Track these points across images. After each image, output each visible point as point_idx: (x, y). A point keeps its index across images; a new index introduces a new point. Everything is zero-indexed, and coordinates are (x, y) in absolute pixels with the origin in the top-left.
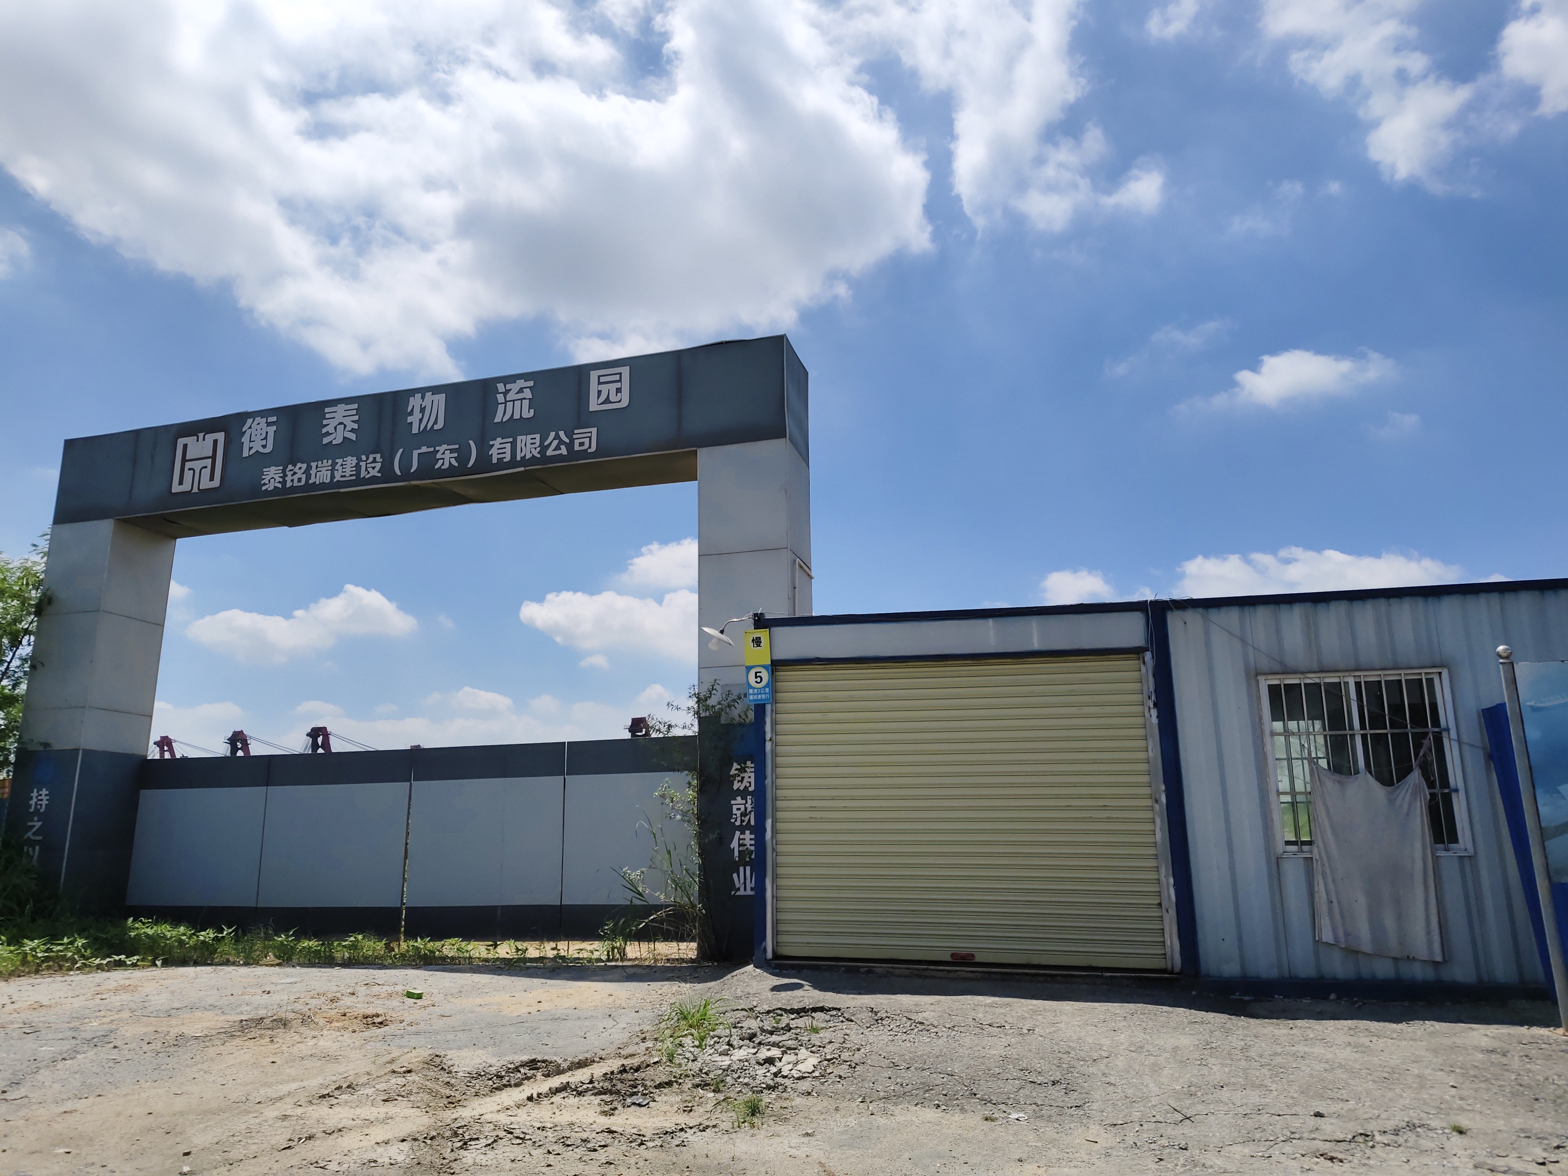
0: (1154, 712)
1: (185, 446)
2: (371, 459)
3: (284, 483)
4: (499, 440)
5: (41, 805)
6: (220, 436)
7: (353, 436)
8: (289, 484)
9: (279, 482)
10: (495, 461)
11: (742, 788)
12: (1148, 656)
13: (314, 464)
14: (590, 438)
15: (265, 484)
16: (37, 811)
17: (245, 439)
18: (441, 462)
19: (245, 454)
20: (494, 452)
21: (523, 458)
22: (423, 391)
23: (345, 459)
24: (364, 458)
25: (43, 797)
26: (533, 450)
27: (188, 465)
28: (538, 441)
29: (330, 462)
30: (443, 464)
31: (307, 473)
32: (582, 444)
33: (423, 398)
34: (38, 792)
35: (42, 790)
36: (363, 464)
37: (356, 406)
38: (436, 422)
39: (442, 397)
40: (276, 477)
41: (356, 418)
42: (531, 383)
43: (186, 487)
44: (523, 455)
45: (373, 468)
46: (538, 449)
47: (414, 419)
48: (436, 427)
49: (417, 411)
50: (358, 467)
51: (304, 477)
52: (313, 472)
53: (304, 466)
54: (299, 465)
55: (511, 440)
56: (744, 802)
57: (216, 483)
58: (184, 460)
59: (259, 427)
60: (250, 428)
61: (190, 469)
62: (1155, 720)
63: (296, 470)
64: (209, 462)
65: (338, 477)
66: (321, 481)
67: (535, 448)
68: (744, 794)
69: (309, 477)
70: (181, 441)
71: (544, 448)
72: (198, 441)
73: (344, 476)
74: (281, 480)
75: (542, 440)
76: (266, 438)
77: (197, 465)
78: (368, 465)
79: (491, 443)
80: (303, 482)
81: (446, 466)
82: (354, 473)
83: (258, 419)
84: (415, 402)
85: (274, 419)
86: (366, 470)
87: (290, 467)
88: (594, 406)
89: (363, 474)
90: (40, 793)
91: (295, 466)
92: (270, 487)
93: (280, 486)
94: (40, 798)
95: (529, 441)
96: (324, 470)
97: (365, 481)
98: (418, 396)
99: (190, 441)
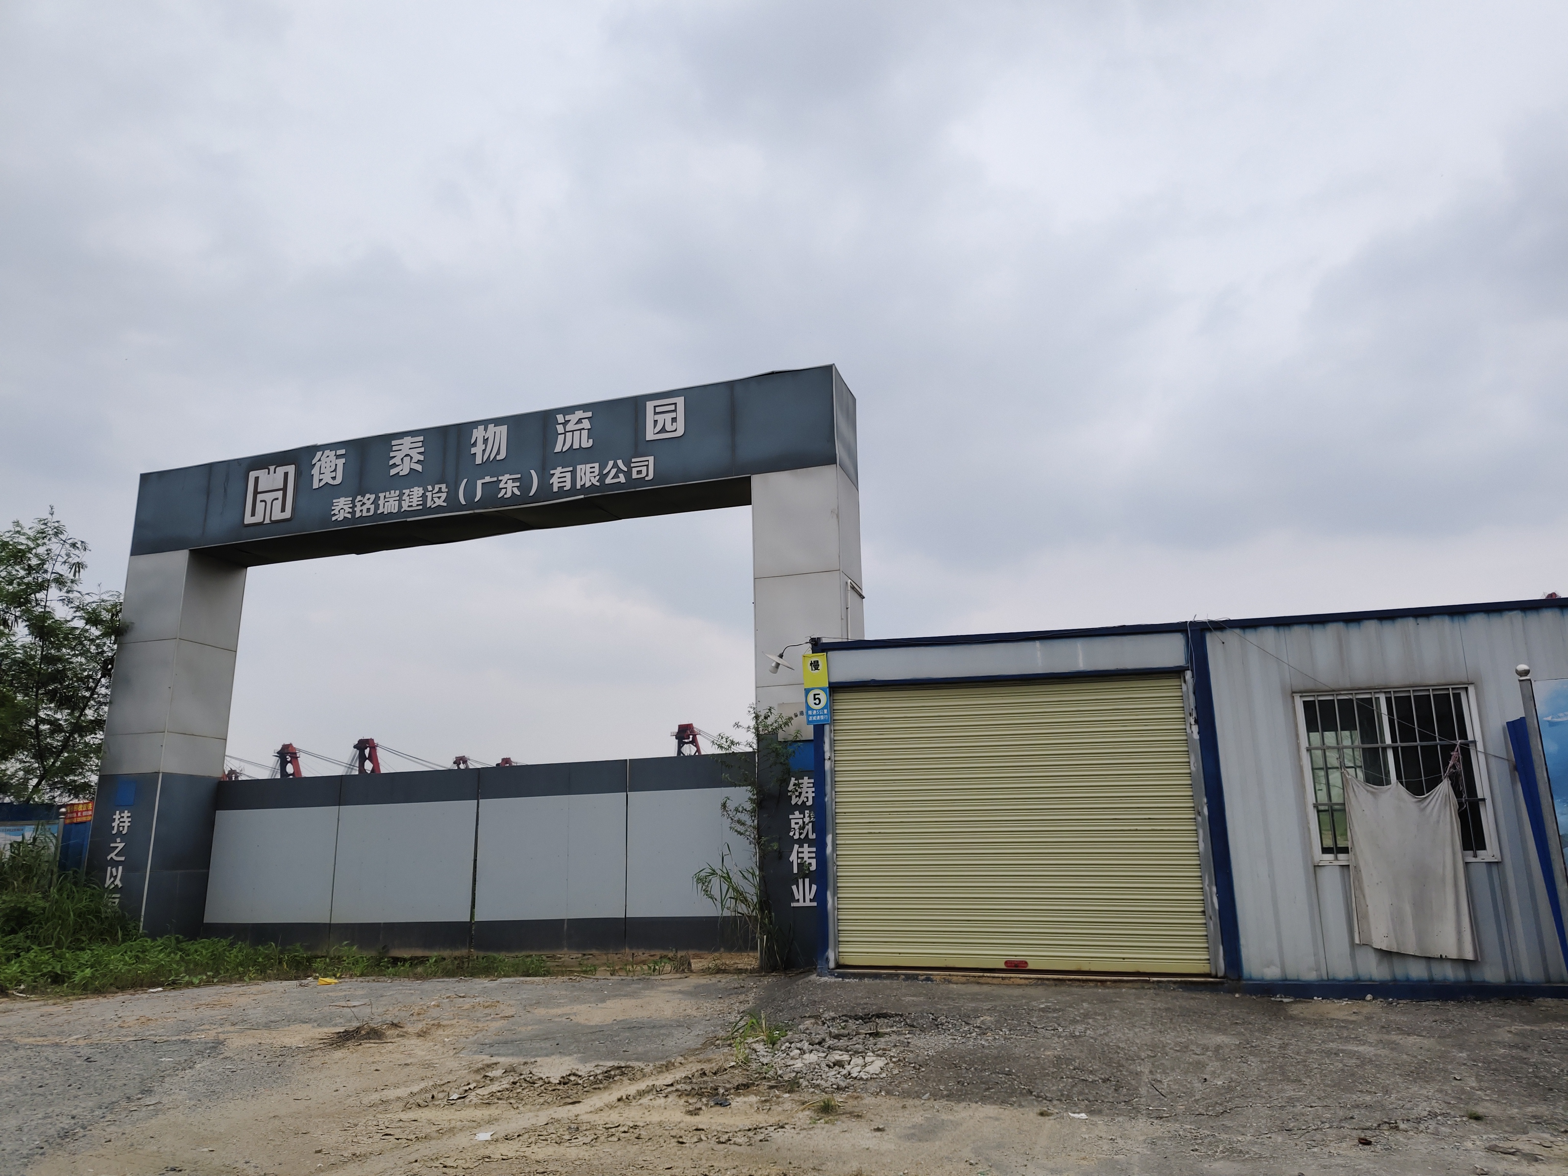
0: (1195, 729)
1: (257, 479)
2: (436, 490)
3: (353, 513)
4: (559, 469)
5: (123, 827)
6: (291, 469)
7: (419, 468)
8: (358, 515)
9: (349, 513)
10: (555, 489)
11: (799, 803)
12: (1188, 675)
13: (382, 495)
14: (647, 466)
15: (335, 515)
16: (119, 832)
17: (315, 471)
18: (503, 491)
19: (316, 485)
20: (555, 480)
21: (583, 486)
22: (486, 423)
23: (412, 490)
24: (430, 488)
25: (125, 819)
26: (592, 479)
27: (260, 497)
28: (597, 470)
29: (397, 492)
30: (506, 493)
31: (375, 502)
32: (639, 472)
33: (486, 429)
34: (120, 814)
35: (124, 812)
36: (429, 494)
37: (421, 438)
38: (498, 453)
39: (504, 429)
40: (346, 507)
41: (422, 450)
42: (589, 414)
43: (258, 518)
44: (582, 483)
45: (439, 498)
46: (598, 478)
47: (477, 450)
48: (498, 458)
49: (480, 442)
50: (424, 497)
51: (372, 507)
52: (381, 502)
53: (373, 497)
54: (368, 496)
55: (571, 469)
56: (802, 816)
58: (256, 493)
59: (328, 460)
60: (319, 460)
61: (261, 501)
62: (1196, 736)
63: (365, 500)
64: (280, 494)
65: (405, 507)
66: (389, 511)
67: (595, 477)
68: (802, 808)
69: (377, 507)
70: (253, 475)
71: (603, 477)
72: (269, 474)
73: (411, 506)
74: (351, 510)
75: (601, 468)
76: (335, 470)
77: (268, 497)
78: (434, 495)
79: (552, 472)
80: (372, 512)
81: (509, 495)
82: (421, 502)
83: (327, 452)
84: (478, 434)
85: (343, 452)
86: (432, 500)
87: (359, 498)
88: (650, 435)
89: (429, 503)
90: (122, 815)
91: (364, 496)
92: (340, 517)
93: (349, 516)
94: (121, 820)
95: (588, 470)
96: (391, 500)
97: (431, 510)
98: (481, 428)
99: (261, 474)
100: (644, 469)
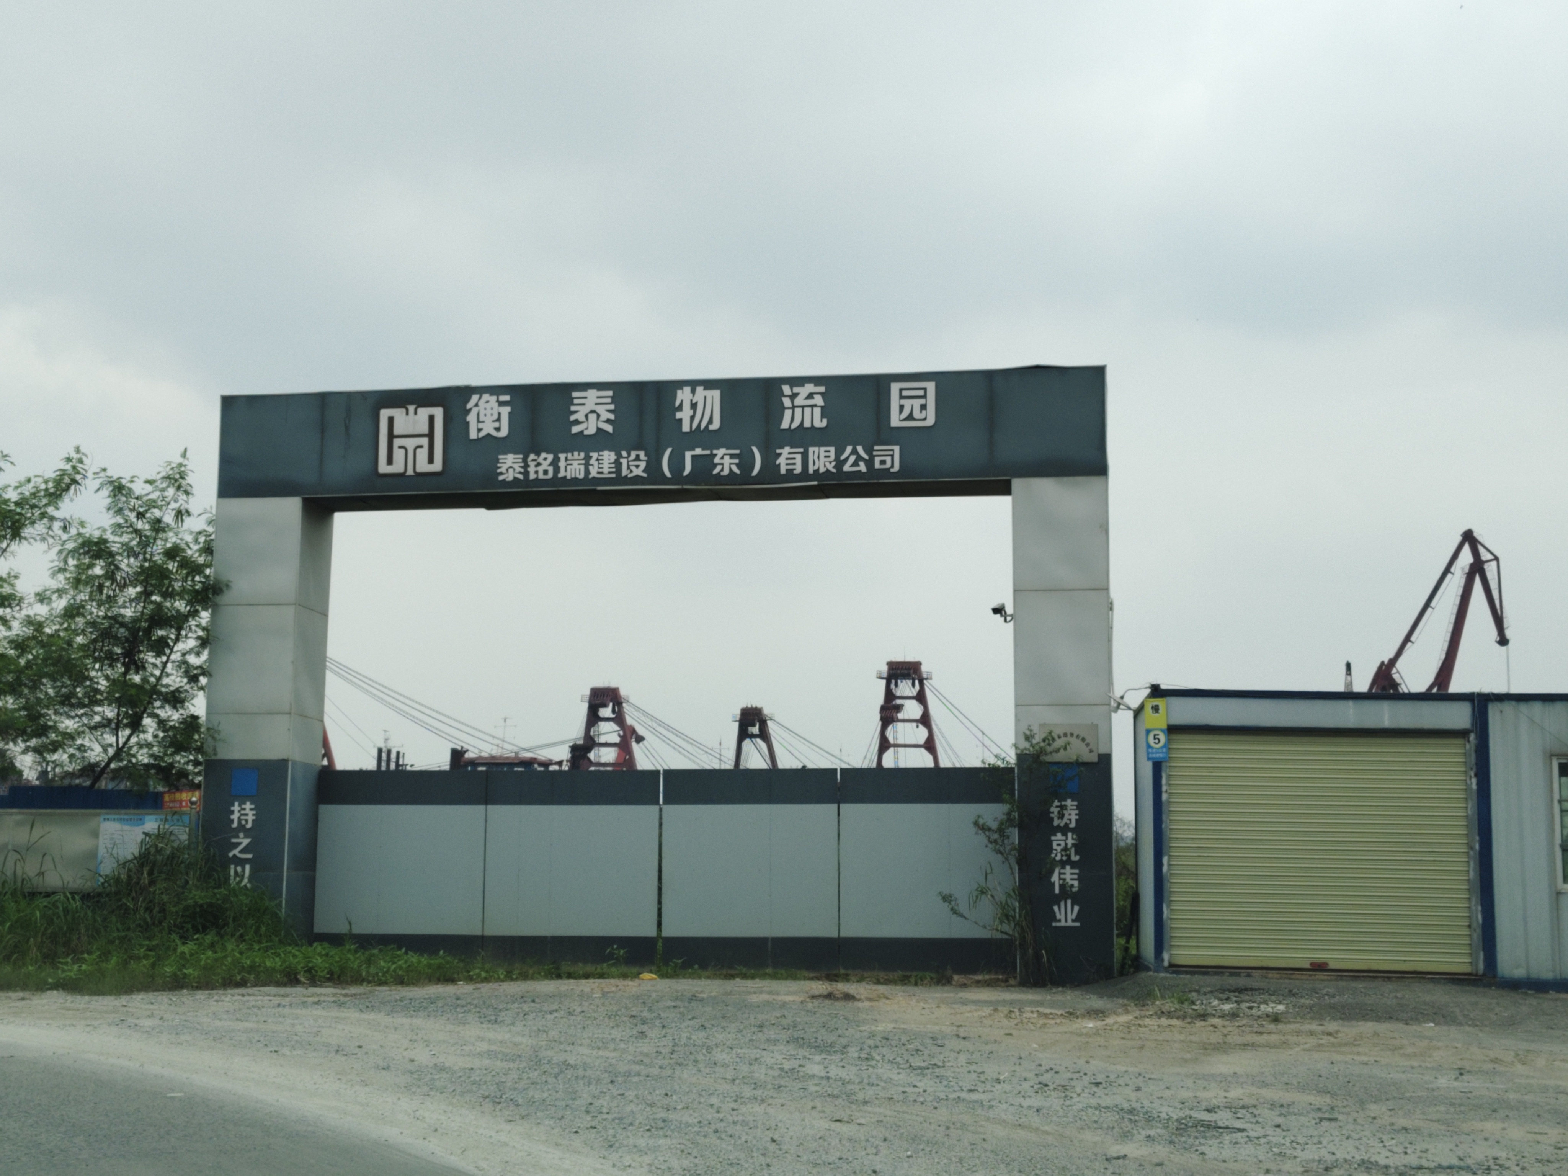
1: (391, 420)
2: (633, 456)
3: (526, 474)
4: (787, 449)
5: (246, 821)
6: (438, 412)
7: (609, 428)
8: (532, 476)
9: (520, 473)
10: (783, 471)
11: (1062, 825)
12: (1472, 737)
13: (562, 456)
14: (892, 456)
15: (501, 474)
16: (241, 827)
17: (471, 418)
18: (719, 468)
19: (473, 435)
20: (782, 461)
21: (816, 471)
22: (693, 384)
23: (601, 453)
24: (624, 454)
25: (247, 811)
26: (827, 464)
27: (397, 442)
28: (832, 454)
29: (582, 455)
30: (722, 470)
31: (555, 463)
32: (883, 462)
33: (693, 392)
34: (240, 805)
35: (245, 804)
36: (624, 462)
37: (610, 393)
38: (711, 421)
39: (716, 394)
40: (516, 466)
41: (612, 407)
42: (822, 389)
43: (397, 467)
44: (816, 467)
45: (637, 466)
46: (834, 463)
47: (684, 415)
48: (711, 427)
49: (687, 406)
50: (618, 464)
51: (551, 470)
52: (562, 464)
53: (550, 457)
54: (543, 455)
55: (801, 450)
56: (1064, 838)
57: (437, 466)
58: (391, 436)
59: (488, 406)
60: (477, 405)
61: (400, 447)
62: (1474, 787)
63: (540, 460)
64: (425, 441)
65: (593, 472)
66: (573, 476)
67: (830, 462)
68: (1065, 830)
69: (557, 470)
70: (385, 414)
71: (840, 464)
72: (407, 414)
73: (601, 473)
74: (522, 470)
75: (839, 453)
76: (498, 420)
77: (410, 443)
78: (631, 463)
79: (778, 451)
80: (550, 475)
81: (726, 472)
82: (614, 470)
83: (486, 397)
84: (684, 396)
85: (506, 398)
86: (628, 467)
87: (532, 456)
88: (895, 421)
89: (625, 472)
90: (243, 806)
91: (538, 454)
92: (510, 477)
93: (521, 477)
94: (243, 812)
95: (822, 454)
96: (575, 463)
97: (627, 480)
98: (687, 389)
99: (398, 414)
100: (888, 459)
